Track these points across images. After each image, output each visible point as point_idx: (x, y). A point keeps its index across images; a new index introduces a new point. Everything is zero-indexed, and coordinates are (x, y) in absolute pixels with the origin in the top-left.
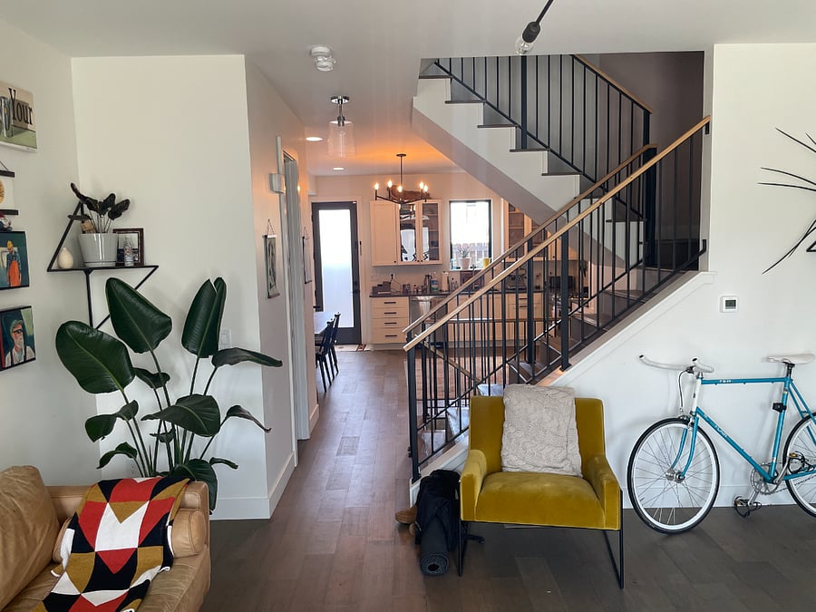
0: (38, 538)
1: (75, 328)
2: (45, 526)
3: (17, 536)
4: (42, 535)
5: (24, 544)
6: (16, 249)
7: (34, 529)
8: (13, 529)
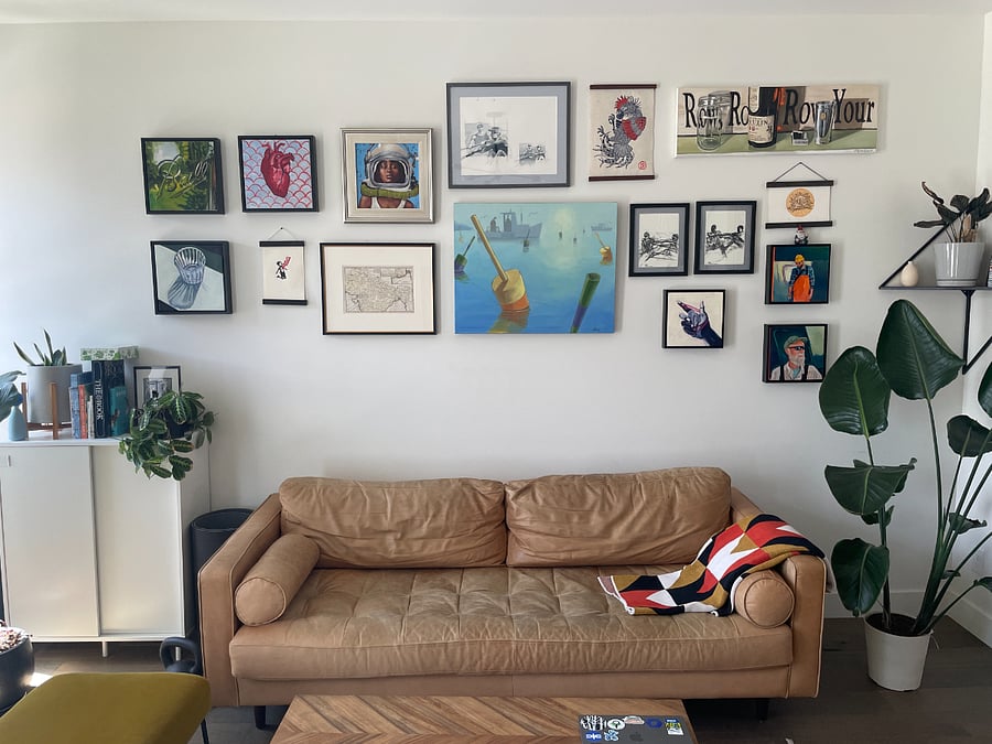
0: (679, 530)
1: (861, 354)
2: (693, 526)
3: (655, 515)
4: (683, 531)
5: (658, 526)
6: (809, 263)
7: (680, 520)
8: (655, 509)
